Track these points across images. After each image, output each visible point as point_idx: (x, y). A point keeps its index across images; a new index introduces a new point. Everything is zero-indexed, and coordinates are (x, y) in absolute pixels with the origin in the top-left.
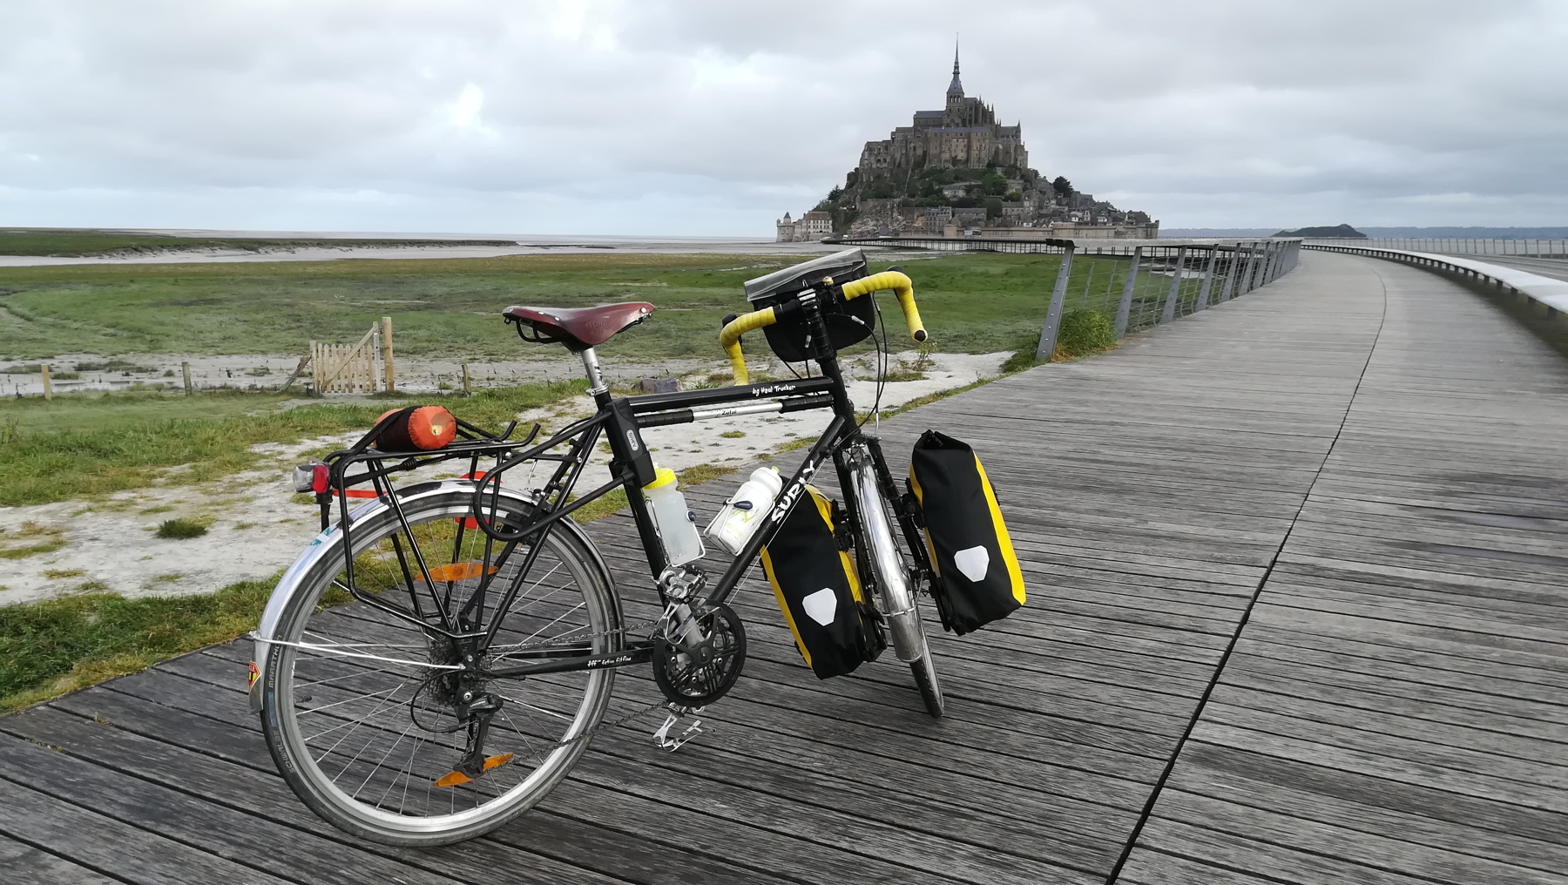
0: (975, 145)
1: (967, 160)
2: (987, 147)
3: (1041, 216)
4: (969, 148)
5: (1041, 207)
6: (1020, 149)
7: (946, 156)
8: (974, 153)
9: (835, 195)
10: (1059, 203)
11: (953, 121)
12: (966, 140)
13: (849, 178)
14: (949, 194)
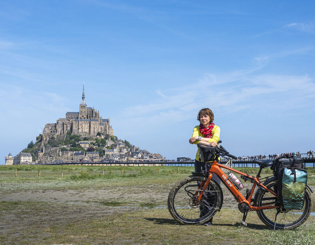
0: (92, 127)
2: (97, 127)
4: (90, 128)
5: (120, 151)
7: (80, 130)
8: (92, 129)
9: (31, 146)
11: (83, 116)
12: (89, 124)
13: (37, 138)
14: (83, 145)
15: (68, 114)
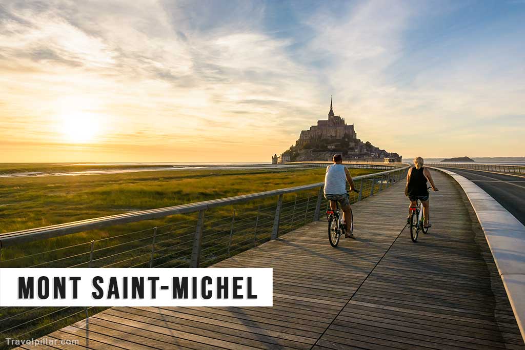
0: (338, 131)
1: (336, 136)
2: (342, 132)
4: (336, 132)
5: (361, 152)
6: (354, 133)
7: (329, 135)
8: (338, 134)
9: (292, 148)
10: (367, 150)
11: (331, 124)
12: (335, 129)
13: (296, 143)
15: (319, 122)
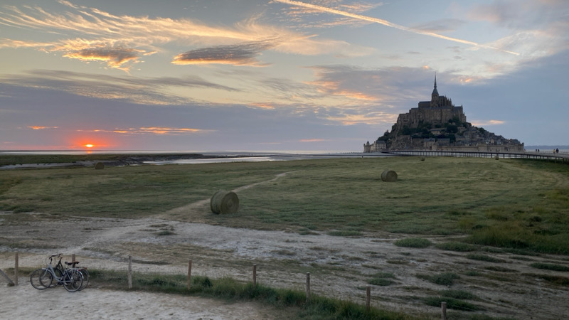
0: (444, 114)
1: (441, 120)
2: (449, 115)
3: (472, 141)
4: (441, 115)
5: (473, 138)
6: (463, 115)
7: (432, 118)
8: (444, 117)
9: (387, 134)
10: (480, 136)
11: (434, 105)
12: (440, 112)
13: (393, 127)
14: (434, 133)
15: (420, 103)
